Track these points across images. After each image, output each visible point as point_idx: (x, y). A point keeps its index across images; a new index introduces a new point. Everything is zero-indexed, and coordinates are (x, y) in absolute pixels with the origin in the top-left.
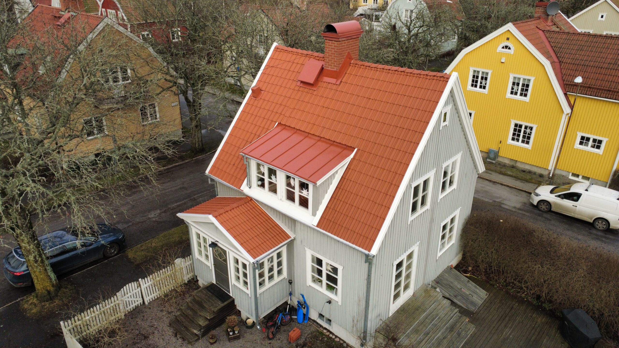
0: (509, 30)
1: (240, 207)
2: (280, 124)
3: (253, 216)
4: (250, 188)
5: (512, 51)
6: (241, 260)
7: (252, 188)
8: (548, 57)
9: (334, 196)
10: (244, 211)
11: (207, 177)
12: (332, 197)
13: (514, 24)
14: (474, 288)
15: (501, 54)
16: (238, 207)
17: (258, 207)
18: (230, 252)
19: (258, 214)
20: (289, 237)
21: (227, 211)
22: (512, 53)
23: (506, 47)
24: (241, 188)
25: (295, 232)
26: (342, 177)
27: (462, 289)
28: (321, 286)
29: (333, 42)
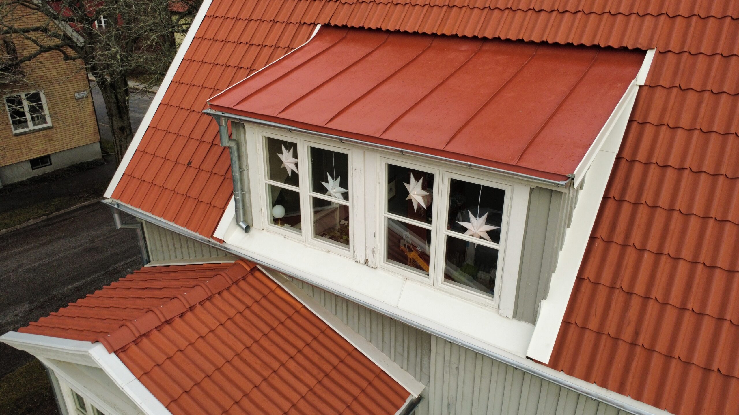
1: (217, 300)
3: (266, 329)
4: (247, 229)
7: (253, 231)
9: (603, 233)
10: (232, 312)
12: (593, 238)
16: (209, 299)
17: (278, 291)
19: (283, 317)
20: (403, 394)
24: (218, 234)
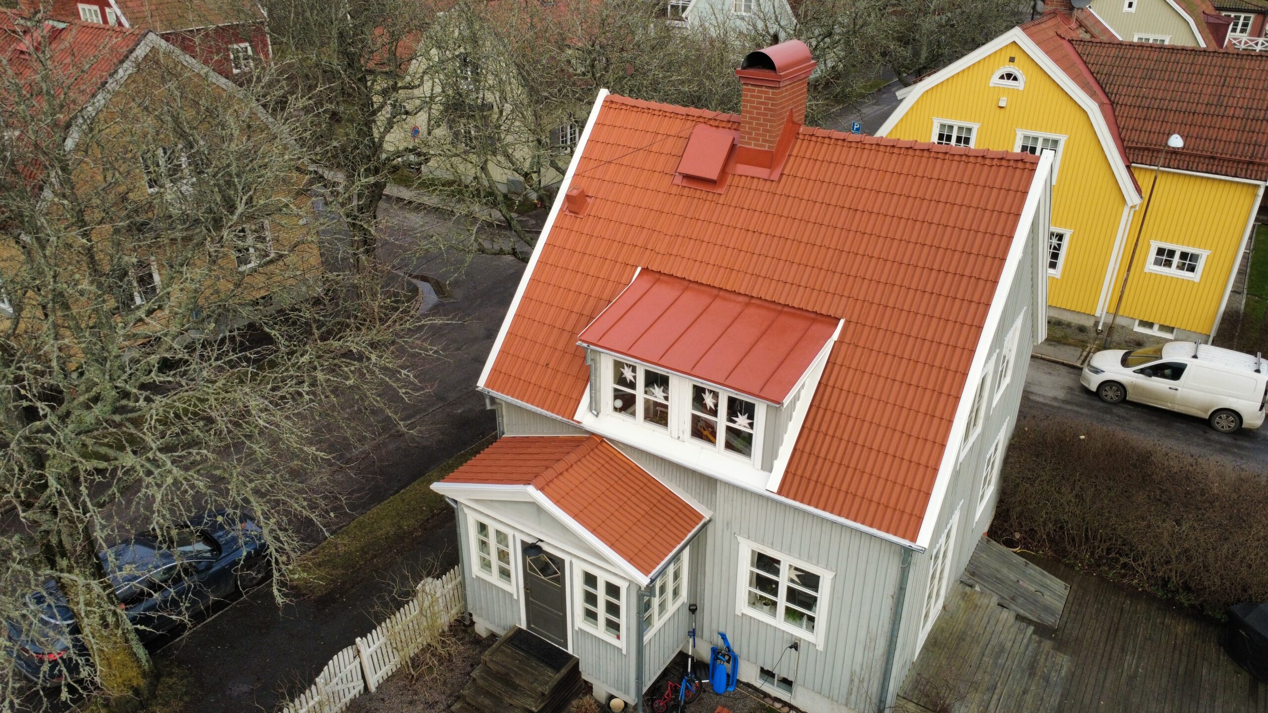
0: (1014, 42)
1: (584, 461)
2: (645, 270)
3: (617, 479)
4: (597, 416)
5: (1020, 85)
6: (602, 578)
7: (600, 415)
8: (1092, 95)
9: (808, 425)
10: (595, 469)
11: (481, 396)
12: (803, 427)
13: (1024, 30)
14: (1039, 577)
15: (998, 90)
16: (579, 460)
17: (618, 455)
18: (574, 561)
19: (625, 472)
20: (700, 517)
21: (561, 474)
22: (1021, 88)
23: (1009, 76)
24: (576, 418)
25: (711, 505)
26: (820, 383)
27: (1021, 583)
28: (774, 614)
29: (764, 89)
